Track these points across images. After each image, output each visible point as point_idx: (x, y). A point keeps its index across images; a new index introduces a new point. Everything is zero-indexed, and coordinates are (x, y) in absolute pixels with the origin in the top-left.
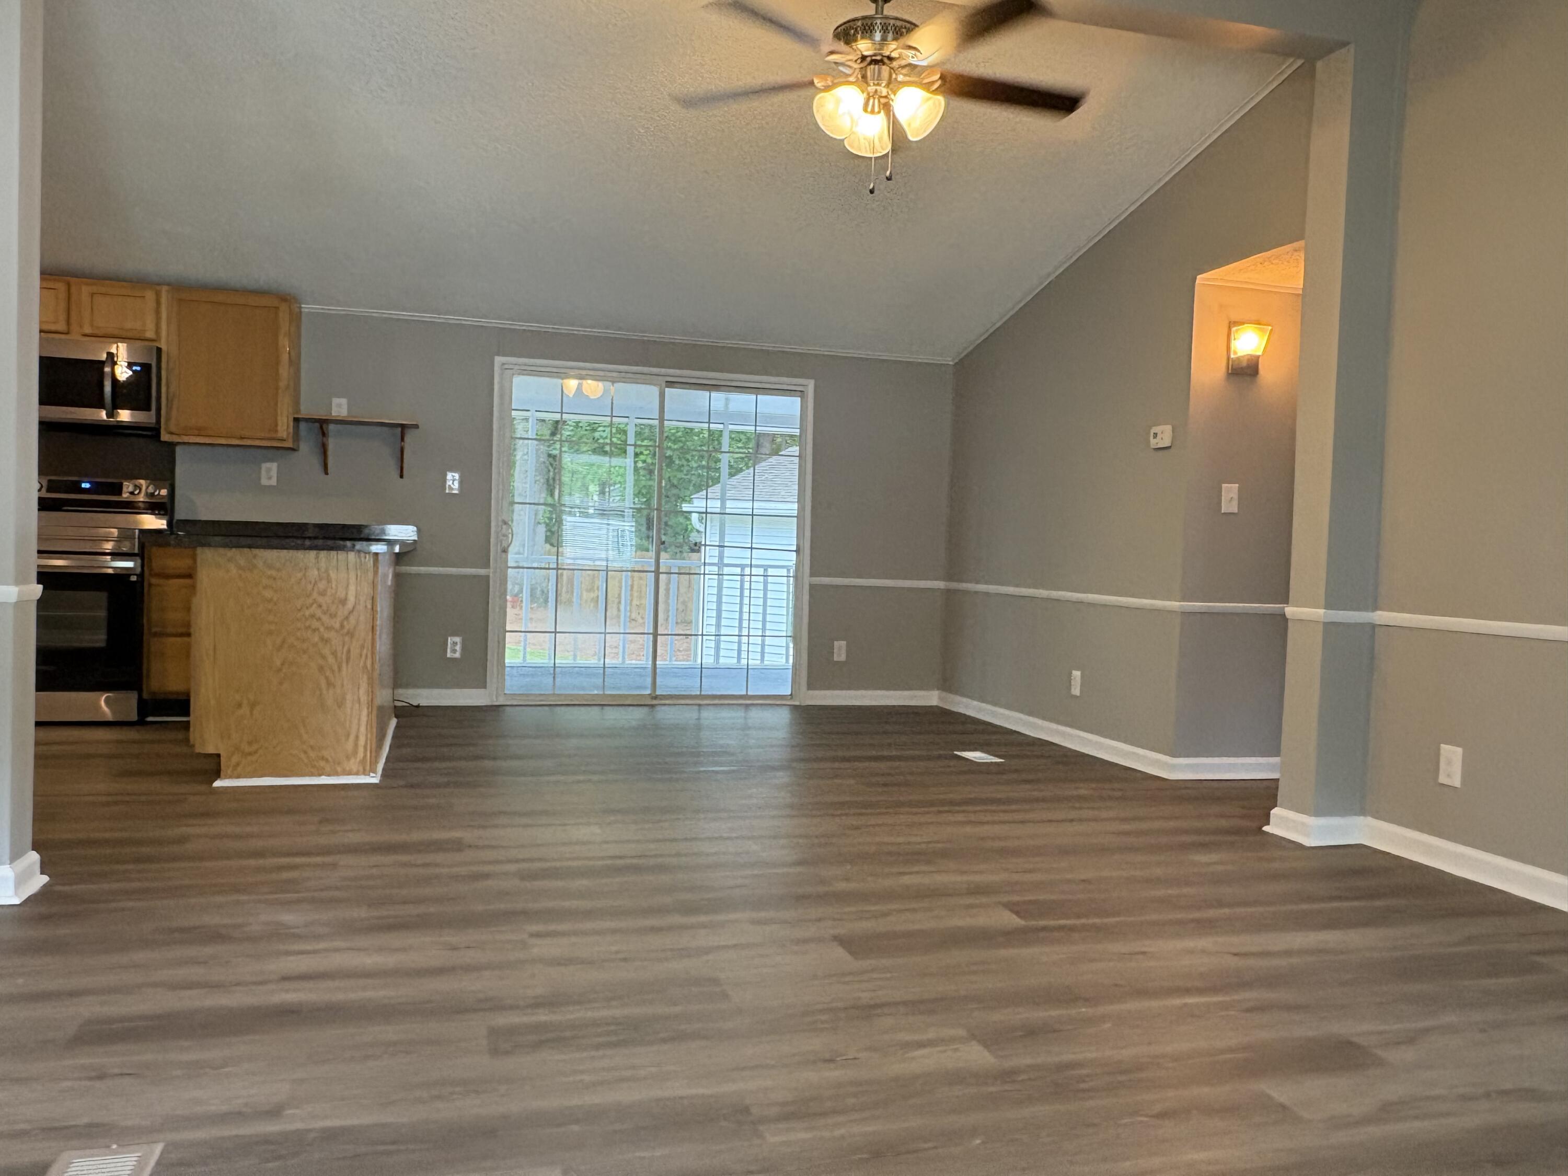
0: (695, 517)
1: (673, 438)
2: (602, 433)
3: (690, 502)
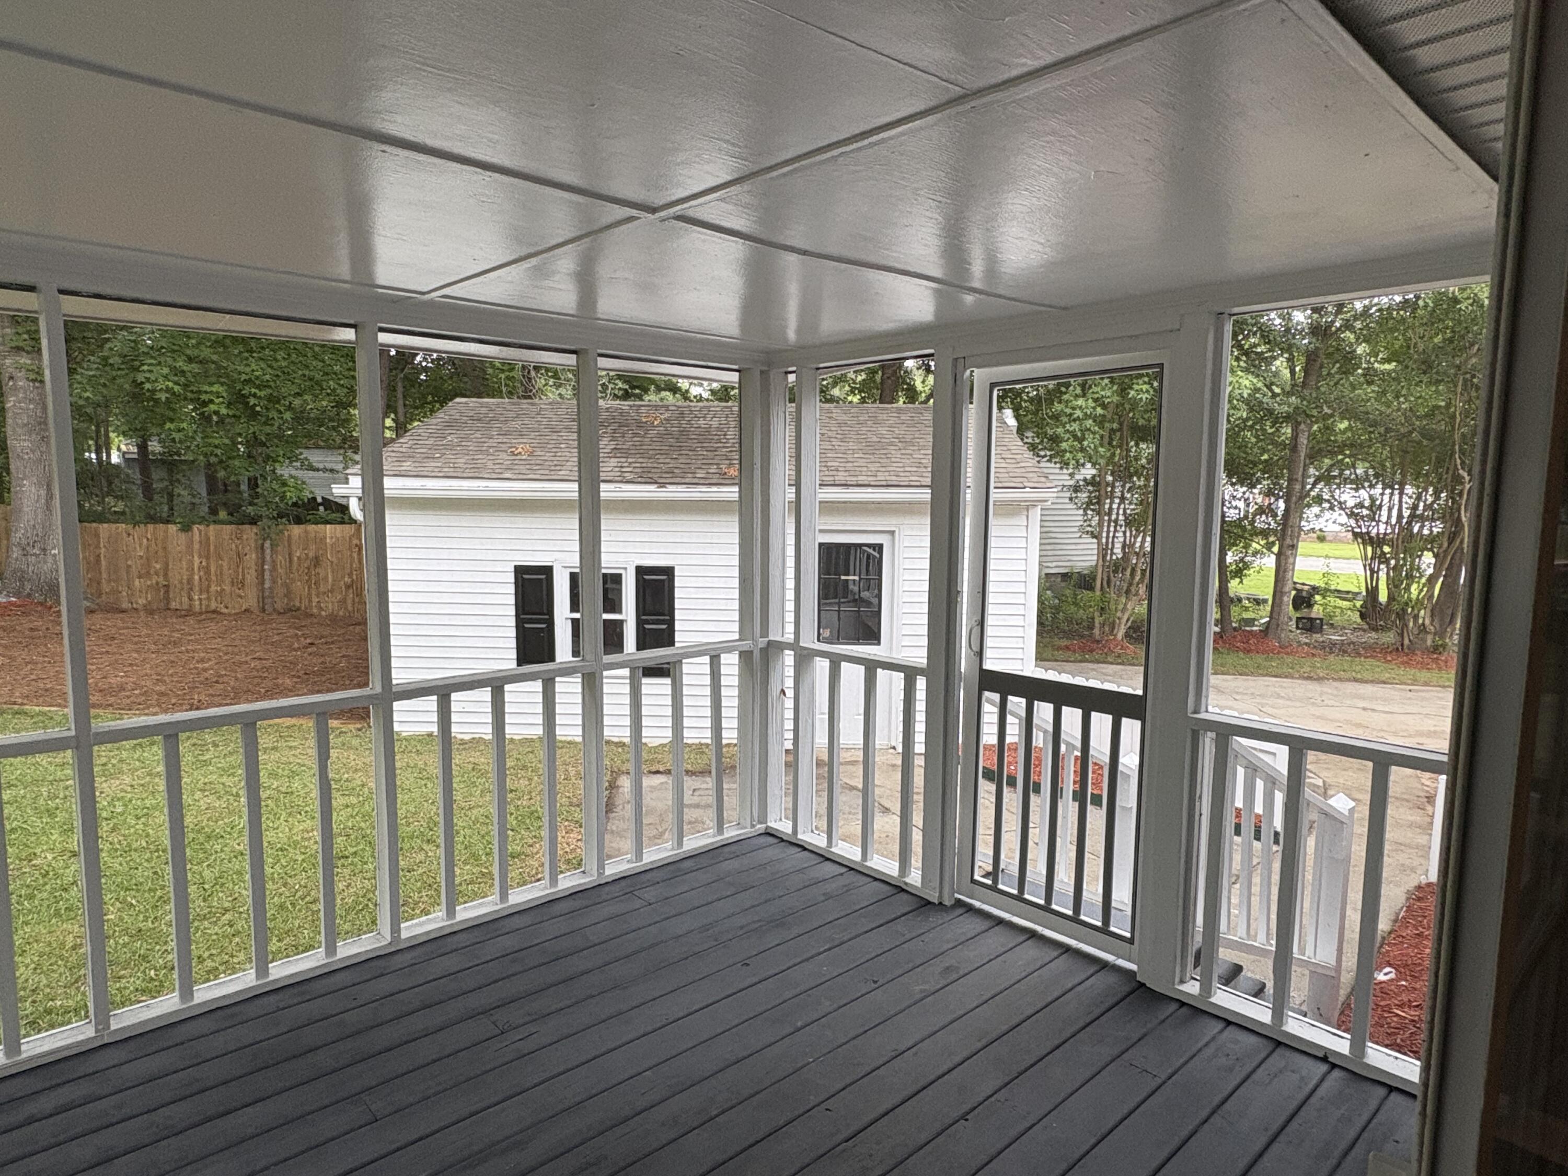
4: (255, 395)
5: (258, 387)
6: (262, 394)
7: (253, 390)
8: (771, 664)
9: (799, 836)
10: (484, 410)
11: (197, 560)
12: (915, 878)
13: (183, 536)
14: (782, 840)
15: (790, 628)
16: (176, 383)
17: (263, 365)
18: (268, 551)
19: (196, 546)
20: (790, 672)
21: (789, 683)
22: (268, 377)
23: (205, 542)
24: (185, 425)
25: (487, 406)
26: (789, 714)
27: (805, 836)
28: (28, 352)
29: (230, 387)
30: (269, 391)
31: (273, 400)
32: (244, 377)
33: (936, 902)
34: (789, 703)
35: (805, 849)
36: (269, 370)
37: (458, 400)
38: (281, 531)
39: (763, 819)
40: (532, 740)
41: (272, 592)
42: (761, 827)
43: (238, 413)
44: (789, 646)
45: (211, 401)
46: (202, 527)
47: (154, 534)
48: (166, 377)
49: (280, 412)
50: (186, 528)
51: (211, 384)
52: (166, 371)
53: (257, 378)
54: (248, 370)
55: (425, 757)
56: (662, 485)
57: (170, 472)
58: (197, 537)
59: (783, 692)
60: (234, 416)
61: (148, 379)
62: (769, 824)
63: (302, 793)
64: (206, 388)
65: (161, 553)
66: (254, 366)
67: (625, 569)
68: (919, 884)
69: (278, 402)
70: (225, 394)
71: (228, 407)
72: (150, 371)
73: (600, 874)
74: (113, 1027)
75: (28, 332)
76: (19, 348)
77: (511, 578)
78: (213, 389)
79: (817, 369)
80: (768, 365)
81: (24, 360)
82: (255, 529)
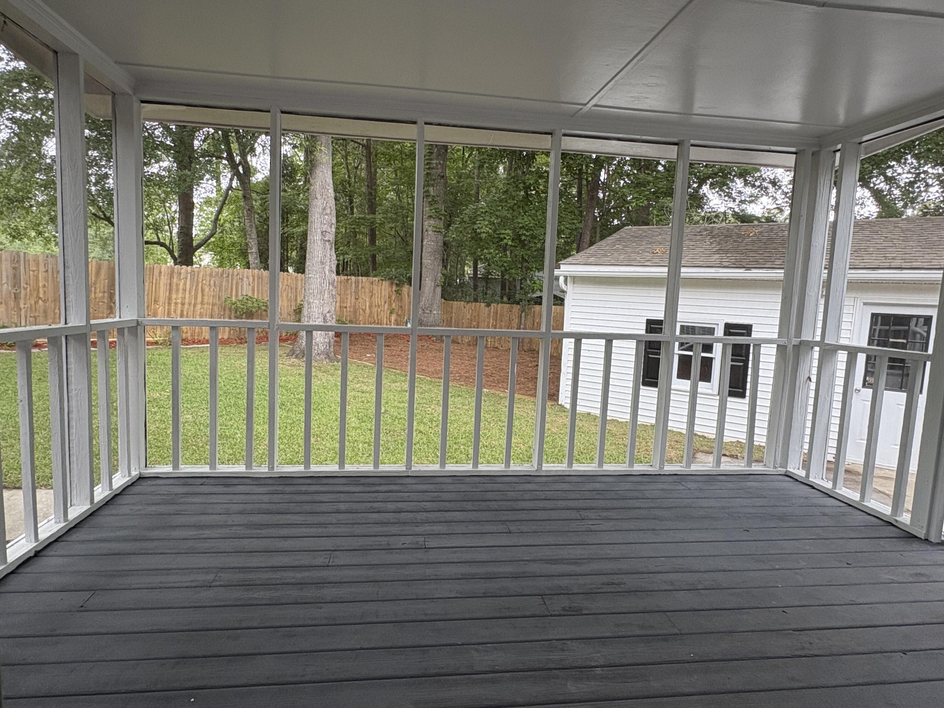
0: (562, 279)
1: (526, 228)
4: (525, 235)
5: (527, 230)
6: (527, 234)
7: (524, 232)
8: (801, 358)
9: (810, 479)
10: (641, 232)
11: (491, 321)
12: (905, 518)
13: (487, 309)
14: (797, 480)
15: (819, 332)
16: (490, 229)
17: (530, 219)
18: (523, 319)
19: (492, 314)
20: (815, 363)
21: (814, 371)
22: (531, 225)
23: (496, 313)
24: (492, 251)
25: (642, 230)
26: (812, 394)
27: (814, 479)
28: (434, 218)
29: (514, 230)
30: (532, 232)
32: (521, 225)
33: (923, 538)
34: (813, 386)
35: (813, 488)
36: (533, 221)
37: (626, 228)
38: (531, 308)
39: (784, 464)
40: (647, 426)
42: (782, 470)
43: (516, 245)
44: (817, 344)
45: (505, 238)
46: (495, 305)
47: (475, 307)
48: (486, 226)
50: (488, 305)
51: (505, 230)
52: (487, 223)
53: (527, 225)
54: (523, 221)
55: (584, 423)
56: (749, 269)
57: (487, 283)
58: (492, 310)
59: (809, 379)
60: (514, 246)
61: (479, 228)
62: (788, 469)
63: (519, 427)
64: (503, 232)
65: (477, 318)
66: (526, 220)
67: (718, 324)
68: (908, 522)
69: (535, 238)
70: (511, 235)
71: (512, 241)
72: (480, 224)
73: (661, 468)
74: (413, 469)
75: (435, 209)
76: (430, 217)
77: (644, 326)
78: (506, 232)
79: (860, 143)
80: (820, 146)
81: (432, 222)
82: (518, 307)
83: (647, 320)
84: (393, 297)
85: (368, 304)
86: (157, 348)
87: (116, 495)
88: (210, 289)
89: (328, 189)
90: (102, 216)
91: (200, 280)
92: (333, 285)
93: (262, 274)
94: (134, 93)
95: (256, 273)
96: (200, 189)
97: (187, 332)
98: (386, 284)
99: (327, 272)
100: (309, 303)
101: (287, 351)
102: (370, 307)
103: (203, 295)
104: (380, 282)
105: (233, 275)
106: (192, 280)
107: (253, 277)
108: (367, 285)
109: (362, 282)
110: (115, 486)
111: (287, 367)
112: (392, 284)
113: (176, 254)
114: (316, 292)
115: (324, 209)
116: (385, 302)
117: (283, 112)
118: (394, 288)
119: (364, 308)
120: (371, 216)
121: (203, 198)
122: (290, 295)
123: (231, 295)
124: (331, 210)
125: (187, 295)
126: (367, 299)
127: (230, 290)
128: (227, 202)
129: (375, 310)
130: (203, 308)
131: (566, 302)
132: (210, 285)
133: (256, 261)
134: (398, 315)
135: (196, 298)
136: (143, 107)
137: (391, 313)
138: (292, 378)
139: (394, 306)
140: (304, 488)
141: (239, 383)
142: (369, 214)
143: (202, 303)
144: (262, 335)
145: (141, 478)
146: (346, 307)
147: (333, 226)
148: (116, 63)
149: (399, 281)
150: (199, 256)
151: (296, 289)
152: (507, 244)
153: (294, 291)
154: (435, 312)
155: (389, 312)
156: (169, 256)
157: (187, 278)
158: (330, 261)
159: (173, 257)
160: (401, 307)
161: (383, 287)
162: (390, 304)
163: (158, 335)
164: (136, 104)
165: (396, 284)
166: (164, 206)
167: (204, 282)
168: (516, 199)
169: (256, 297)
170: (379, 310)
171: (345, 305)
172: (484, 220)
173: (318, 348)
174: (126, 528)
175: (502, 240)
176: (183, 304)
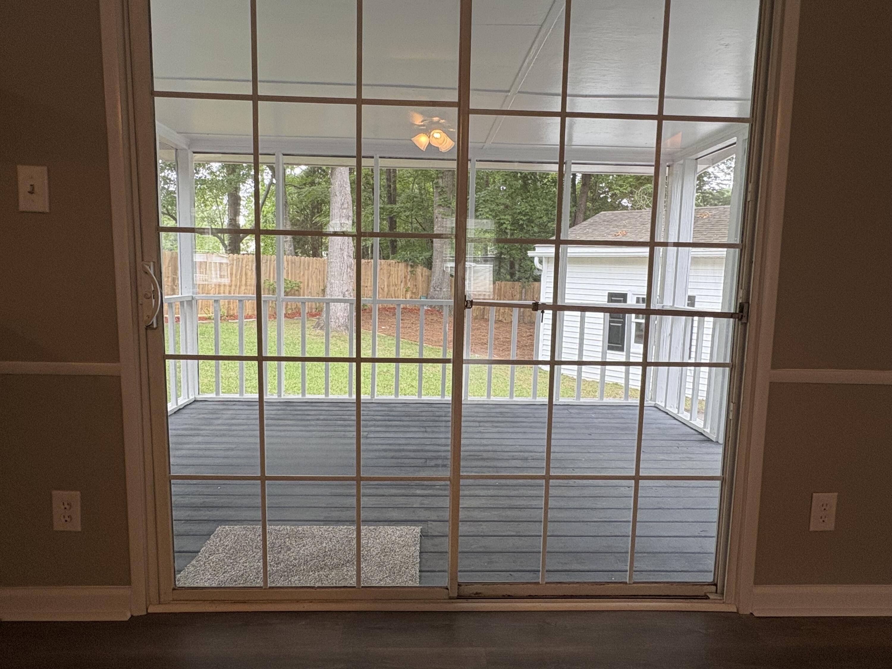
0: (536, 260)
1: (523, 213)
2: (481, 212)
3: (534, 249)
4: (522, 219)
5: (524, 216)
6: (524, 218)
7: (522, 217)
9: (666, 408)
11: (496, 297)
13: (492, 286)
14: (660, 410)
18: (523, 294)
19: (496, 291)
22: (527, 210)
23: (500, 289)
28: (443, 207)
29: (513, 215)
30: (528, 217)
31: (530, 221)
32: (518, 211)
36: (529, 207)
37: (601, 213)
38: (530, 285)
39: (654, 398)
41: (523, 314)
42: (652, 403)
43: (515, 228)
45: (505, 223)
46: (499, 282)
48: (487, 213)
49: (532, 227)
51: (505, 215)
52: (488, 210)
53: (523, 211)
54: (520, 208)
57: (500, 262)
58: (497, 287)
61: (480, 214)
62: (657, 402)
64: (503, 217)
66: (523, 206)
69: (533, 222)
70: (510, 220)
71: (511, 226)
72: (482, 211)
75: (444, 198)
76: (440, 205)
77: (606, 299)
78: (506, 217)
79: (697, 159)
80: (673, 161)
81: (441, 210)
82: (520, 284)
83: (609, 293)
84: (409, 278)
85: (386, 284)
86: (209, 323)
87: (180, 409)
88: (252, 273)
89: (346, 187)
90: (166, 212)
91: (244, 266)
92: (351, 268)
93: (295, 259)
94: (189, 149)
95: (290, 259)
96: (245, 185)
97: (233, 309)
98: (402, 266)
99: (345, 257)
100: (331, 284)
101: (314, 324)
102: (388, 286)
103: (246, 279)
104: (397, 264)
105: (271, 260)
106: (237, 265)
107: (287, 261)
108: (385, 267)
109: (381, 264)
110: (179, 404)
111: (313, 337)
112: (407, 265)
113: (226, 242)
114: (336, 273)
115: (343, 204)
116: (402, 282)
117: (284, 155)
118: (409, 269)
119: (382, 287)
120: (389, 206)
121: (249, 193)
122: (319, 277)
123: (270, 277)
124: (348, 205)
125: (234, 279)
126: (385, 280)
127: (268, 274)
128: (268, 196)
129: (392, 288)
130: (247, 289)
131: (542, 279)
132: (252, 269)
133: (291, 248)
134: (413, 293)
135: (241, 281)
136: (195, 156)
137: (407, 291)
138: (315, 346)
139: (409, 285)
140: (299, 408)
141: (273, 349)
142: (388, 203)
143: (246, 285)
144: (294, 311)
145: (195, 401)
146: (367, 287)
147: (350, 218)
148: (178, 133)
149: (413, 262)
150: (247, 243)
151: (324, 271)
152: (506, 228)
153: (322, 273)
154: (445, 290)
155: (405, 290)
156: (221, 244)
157: (233, 264)
158: (348, 248)
159: (224, 244)
160: (416, 286)
161: (400, 267)
162: (406, 283)
163: (211, 312)
164: (190, 154)
165: (411, 265)
166: (217, 202)
167: (247, 267)
168: (514, 188)
169: (290, 279)
170: (396, 289)
171: (366, 285)
172: (485, 207)
173: (339, 321)
174: (186, 424)
175: (502, 224)
176: (230, 286)
